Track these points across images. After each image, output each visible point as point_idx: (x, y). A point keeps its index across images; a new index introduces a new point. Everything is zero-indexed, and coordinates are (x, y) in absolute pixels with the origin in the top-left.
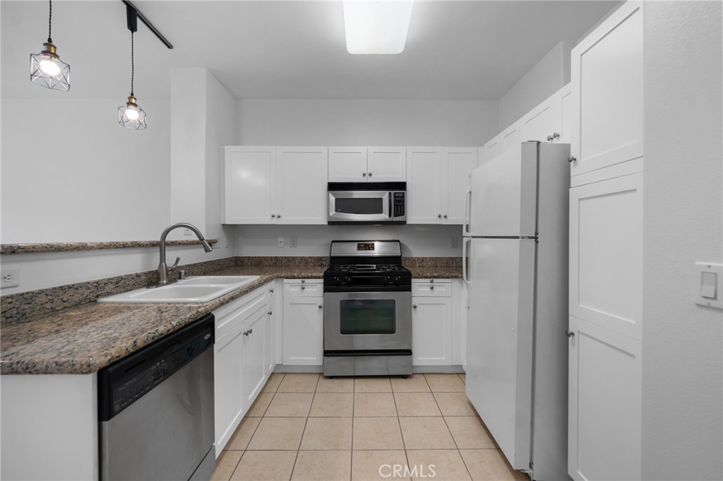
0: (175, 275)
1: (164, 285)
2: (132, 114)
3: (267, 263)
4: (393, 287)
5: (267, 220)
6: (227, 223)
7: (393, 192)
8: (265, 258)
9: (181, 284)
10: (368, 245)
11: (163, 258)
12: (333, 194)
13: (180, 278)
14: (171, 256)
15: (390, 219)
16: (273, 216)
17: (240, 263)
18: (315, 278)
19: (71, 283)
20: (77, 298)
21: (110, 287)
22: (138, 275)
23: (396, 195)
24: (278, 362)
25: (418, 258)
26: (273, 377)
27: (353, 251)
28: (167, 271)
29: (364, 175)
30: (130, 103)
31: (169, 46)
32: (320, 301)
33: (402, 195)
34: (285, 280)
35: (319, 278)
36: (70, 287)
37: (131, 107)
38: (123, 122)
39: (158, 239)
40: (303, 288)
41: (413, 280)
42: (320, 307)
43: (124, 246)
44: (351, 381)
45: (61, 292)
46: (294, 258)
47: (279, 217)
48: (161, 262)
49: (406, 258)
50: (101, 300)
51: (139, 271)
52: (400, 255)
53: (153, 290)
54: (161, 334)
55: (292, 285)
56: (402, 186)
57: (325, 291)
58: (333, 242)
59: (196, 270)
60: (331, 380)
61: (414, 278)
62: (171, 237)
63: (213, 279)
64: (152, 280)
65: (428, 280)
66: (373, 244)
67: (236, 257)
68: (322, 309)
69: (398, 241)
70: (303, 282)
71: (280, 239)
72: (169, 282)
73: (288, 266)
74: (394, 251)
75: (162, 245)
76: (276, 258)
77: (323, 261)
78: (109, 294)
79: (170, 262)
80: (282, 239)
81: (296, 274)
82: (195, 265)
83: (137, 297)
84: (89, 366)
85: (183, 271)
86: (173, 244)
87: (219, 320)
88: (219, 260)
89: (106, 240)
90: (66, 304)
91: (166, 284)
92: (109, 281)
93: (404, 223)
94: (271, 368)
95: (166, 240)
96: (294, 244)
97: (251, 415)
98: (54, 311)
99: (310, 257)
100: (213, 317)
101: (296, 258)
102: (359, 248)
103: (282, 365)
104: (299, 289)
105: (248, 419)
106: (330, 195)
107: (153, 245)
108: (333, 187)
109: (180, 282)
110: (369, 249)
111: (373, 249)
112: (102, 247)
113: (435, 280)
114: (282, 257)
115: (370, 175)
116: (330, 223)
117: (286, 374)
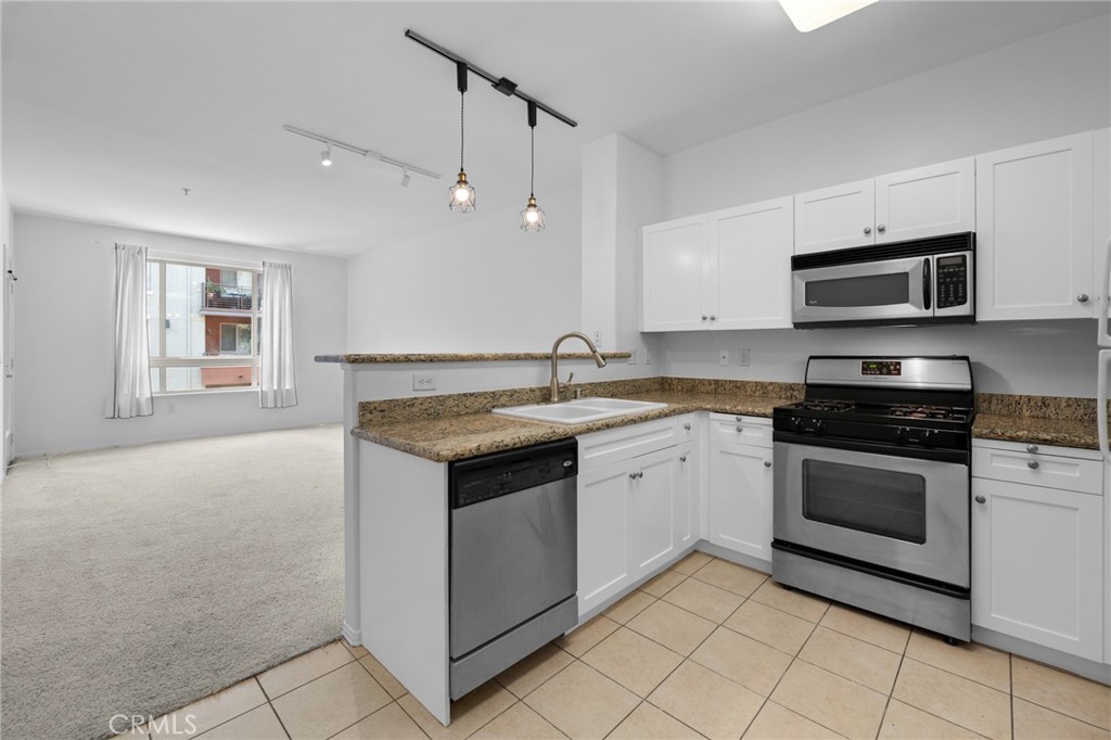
0: (567, 393)
1: (554, 403)
2: (532, 216)
3: (703, 389)
4: (920, 449)
5: (694, 324)
6: (645, 331)
7: (933, 259)
8: (701, 382)
9: (574, 404)
10: (887, 366)
11: (554, 373)
12: (801, 277)
13: (576, 398)
14: (565, 372)
15: (928, 313)
16: (704, 318)
17: (667, 387)
18: (758, 415)
19: (472, 392)
20: (477, 406)
21: (504, 400)
22: (532, 390)
23: (942, 263)
24: (703, 536)
25: (1030, 399)
26: (696, 556)
27: (852, 375)
28: (558, 388)
29: (867, 232)
30: (530, 205)
31: (573, 124)
32: (769, 456)
33: (960, 261)
34: (713, 415)
35: (765, 416)
36: (471, 395)
37: (532, 208)
38: (525, 226)
39: (549, 351)
40: (739, 431)
41: (975, 442)
42: (768, 465)
43: (517, 358)
44: (823, 606)
45: (464, 399)
46: (744, 384)
47: (713, 319)
48: (553, 376)
49: (991, 396)
50: (496, 410)
51: (533, 386)
52: (969, 387)
53: (543, 407)
54: (506, 446)
55: (722, 423)
56: (965, 241)
57: (775, 439)
58: (811, 358)
59: (601, 390)
60: (785, 592)
61: (980, 437)
62: (563, 349)
63: (612, 403)
64: (545, 396)
65: (1023, 447)
66: (899, 364)
67: (663, 378)
68: (771, 467)
69: (966, 358)
70: (739, 420)
71: (722, 354)
72: (561, 400)
73: (735, 395)
74: (954, 378)
75: (552, 359)
76: (716, 382)
77: (794, 390)
78: (504, 406)
79: (563, 379)
80: (726, 354)
81: (728, 407)
82: (600, 384)
83: (524, 412)
84: (438, 455)
85: (579, 390)
86: (570, 357)
87: (586, 449)
88: (634, 381)
89: (501, 351)
90: (468, 410)
91: (558, 402)
92: (504, 392)
93: (970, 320)
94: (688, 541)
95: (558, 352)
96: (745, 361)
97: (647, 590)
98: (459, 415)
99: (771, 384)
100: (576, 443)
101: (748, 382)
102: (866, 369)
103: (708, 542)
104: (732, 431)
105: (641, 594)
106: (796, 277)
107: (547, 357)
108: (800, 263)
109: (573, 402)
110: (889, 373)
111: (899, 374)
112: (497, 358)
113: (1042, 449)
114: (726, 381)
115: (881, 230)
116: (797, 326)
117: (716, 558)
